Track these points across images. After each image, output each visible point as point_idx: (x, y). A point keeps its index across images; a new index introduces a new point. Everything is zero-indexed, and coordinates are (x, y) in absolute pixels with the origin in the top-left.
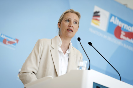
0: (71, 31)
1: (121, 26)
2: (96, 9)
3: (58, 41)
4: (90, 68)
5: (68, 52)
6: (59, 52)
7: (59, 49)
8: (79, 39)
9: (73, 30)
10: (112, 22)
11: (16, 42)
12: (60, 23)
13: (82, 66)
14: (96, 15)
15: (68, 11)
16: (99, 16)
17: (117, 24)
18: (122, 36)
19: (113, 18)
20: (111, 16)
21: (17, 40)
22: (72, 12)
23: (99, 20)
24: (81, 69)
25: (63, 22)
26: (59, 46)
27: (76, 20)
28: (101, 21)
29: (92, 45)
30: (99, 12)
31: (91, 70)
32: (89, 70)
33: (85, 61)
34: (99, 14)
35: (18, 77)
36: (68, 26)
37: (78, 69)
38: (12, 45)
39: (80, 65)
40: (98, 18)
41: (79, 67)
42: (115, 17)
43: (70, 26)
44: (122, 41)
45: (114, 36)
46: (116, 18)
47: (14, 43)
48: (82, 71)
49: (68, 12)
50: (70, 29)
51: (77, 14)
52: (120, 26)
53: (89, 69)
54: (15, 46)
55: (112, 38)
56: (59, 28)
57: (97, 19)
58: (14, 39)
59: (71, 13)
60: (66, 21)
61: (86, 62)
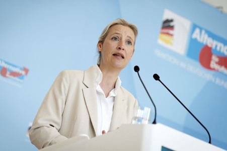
0: (120, 58)
1: (212, 45)
2: (168, 15)
3: (96, 74)
4: (157, 121)
5: (112, 94)
6: (98, 93)
7: (97, 88)
8: (137, 69)
9: (125, 56)
10: (196, 39)
11: (23, 73)
12: (101, 42)
13: (142, 117)
14: (167, 25)
15: (116, 22)
16: (172, 28)
17: (205, 42)
18: (213, 64)
19: (197, 31)
20: (194, 27)
21: (26, 71)
22: (124, 24)
23: (172, 35)
24: (139, 123)
25: (107, 40)
26: (97, 82)
27: (130, 38)
28: (175, 37)
29: (160, 79)
30: (172, 21)
31: (158, 125)
32: (154, 125)
33: (147, 109)
34: (172, 24)
35: (28, 136)
36: (117, 48)
37: (134, 122)
38: (16, 78)
39: (138, 116)
40: (171, 32)
41: (137, 120)
42: (201, 29)
43: (119, 48)
44: (212, 72)
45: (198, 64)
46: (203, 32)
47: (21, 74)
48: (142, 126)
49: (116, 24)
50: (119, 54)
51: (132, 27)
52: (209, 45)
53: (154, 122)
54: (22, 81)
55: (195, 68)
56: (100, 52)
57: (168, 34)
58: (21, 69)
59: (122, 26)
60: (112, 39)
61: (150, 109)
